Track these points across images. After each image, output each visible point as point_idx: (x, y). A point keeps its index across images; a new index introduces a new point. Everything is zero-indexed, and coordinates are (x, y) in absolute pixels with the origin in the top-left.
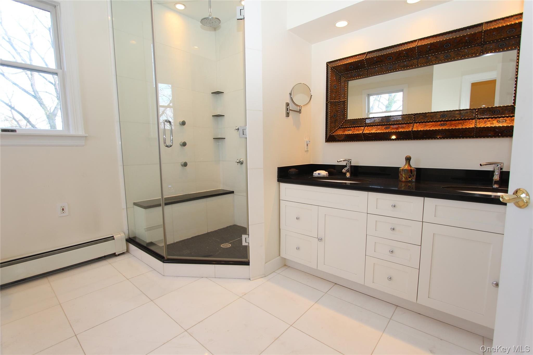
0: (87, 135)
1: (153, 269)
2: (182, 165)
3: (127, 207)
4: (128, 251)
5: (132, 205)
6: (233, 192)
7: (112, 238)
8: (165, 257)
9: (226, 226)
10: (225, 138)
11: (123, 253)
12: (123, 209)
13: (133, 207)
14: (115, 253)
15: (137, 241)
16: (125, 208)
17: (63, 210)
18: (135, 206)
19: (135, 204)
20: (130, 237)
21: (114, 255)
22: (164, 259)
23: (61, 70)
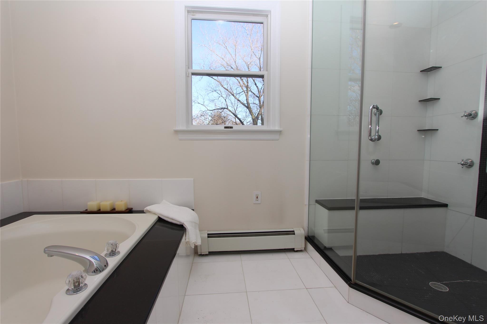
0: (281, 129)
1: (334, 286)
2: (373, 163)
3: (309, 204)
4: (305, 249)
5: (314, 202)
6: (446, 206)
7: (292, 233)
8: (352, 280)
9: (429, 251)
10: (438, 130)
11: (301, 251)
12: (305, 205)
13: (315, 204)
14: (294, 249)
15: (316, 242)
16: (307, 205)
17: (257, 197)
18: (317, 204)
19: (317, 202)
20: (309, 235)
21: (292, 250)
22: (351, 282)
23: (267, 72)
